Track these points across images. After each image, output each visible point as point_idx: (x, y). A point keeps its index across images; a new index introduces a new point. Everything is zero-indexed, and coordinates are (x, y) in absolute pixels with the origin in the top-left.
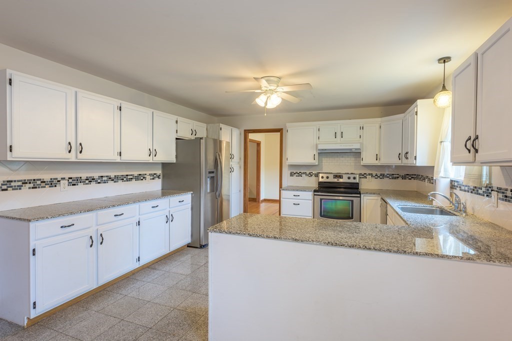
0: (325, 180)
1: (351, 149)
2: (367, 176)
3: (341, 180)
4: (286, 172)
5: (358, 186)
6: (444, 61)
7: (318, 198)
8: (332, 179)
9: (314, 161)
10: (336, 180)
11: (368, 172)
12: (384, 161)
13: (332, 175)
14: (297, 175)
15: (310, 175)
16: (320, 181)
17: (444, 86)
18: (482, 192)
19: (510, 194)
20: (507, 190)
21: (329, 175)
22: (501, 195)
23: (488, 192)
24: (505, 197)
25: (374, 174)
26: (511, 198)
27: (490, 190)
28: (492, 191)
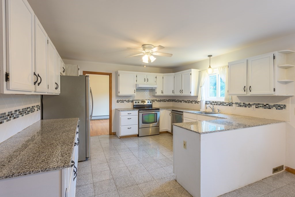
0: (137, 104)
1: (153, 88)
2: (155, 101)
3: (145, 104)
4: (114, 100)
5: (152, 106)
7: (141, 114)
8: (141, 103)
9: (135, 94)
10: (142, 104)
11: (155, 99)
12: (165, 94)
13: (141, 101)
14: (121, 102)
15: (128, 101)
16: (134, 104)
17: (210, 66)
18: (226, 104)
19: (243, 104)
20: (241, 103)
21: (138, 101)
22: (238, 105)
23: (230, 104)
24: (240, 105)
25: (157, 100)
26: (243, 105)
27: (231, 104)
28: (232, 104)
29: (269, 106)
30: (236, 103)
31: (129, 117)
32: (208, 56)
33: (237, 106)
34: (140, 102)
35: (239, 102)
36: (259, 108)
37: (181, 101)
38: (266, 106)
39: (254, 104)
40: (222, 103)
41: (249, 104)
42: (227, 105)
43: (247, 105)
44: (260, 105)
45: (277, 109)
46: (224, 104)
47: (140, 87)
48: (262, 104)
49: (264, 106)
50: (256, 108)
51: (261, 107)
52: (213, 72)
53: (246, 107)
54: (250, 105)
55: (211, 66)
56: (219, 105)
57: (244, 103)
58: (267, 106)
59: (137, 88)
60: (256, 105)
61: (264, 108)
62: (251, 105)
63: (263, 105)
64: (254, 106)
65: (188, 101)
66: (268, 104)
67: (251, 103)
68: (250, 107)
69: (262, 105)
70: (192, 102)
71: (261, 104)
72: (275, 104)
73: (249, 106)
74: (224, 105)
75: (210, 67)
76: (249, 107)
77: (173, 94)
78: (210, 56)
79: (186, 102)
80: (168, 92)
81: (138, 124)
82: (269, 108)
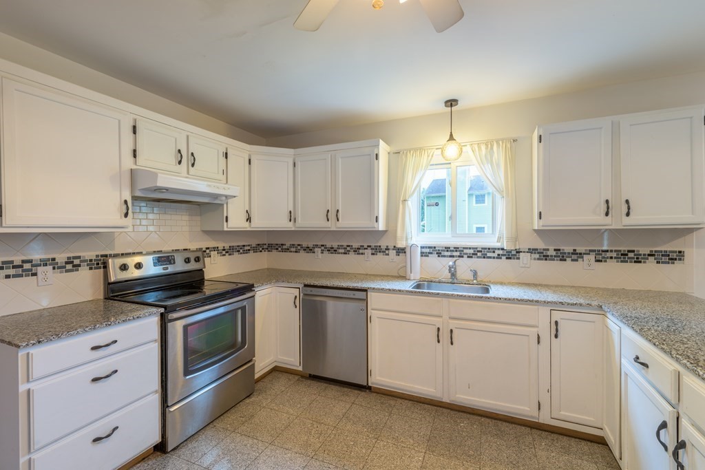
0: (131, 274)
2: (212, 253)
3: (172, 268)
5: (202, 275)
6: (451, 104)
9: (126, 222)
11: (212, 244)
12: (259, 223)
13: (153, 257)
15: (73, 264)
16: (113, 279)
17: (451, 135)
18: (495, 255)
19: (554, 253)
20: (548, 250)
21: (137, 259)
22: (537, 256)
23: (511, 255)
24: (544, 256)
25: (221, 248)
26: (555, 256)
27: (514, 253)
28: (517, 252)
29: (635, 255)
30: (531, 251)
31: (101, 368)
32: (446, 102)
33: (535, 259)
34: (147, 261)
35: (540, 245)
36: (606, 261)
37: (309, 250)
38: (627, 255)
39: (591, 251)
40: (478, 251)
41: (575, 252)
42: (499, 257)
43: (569, 253)
44: (609, 254)
45: (658, 262)
46: (489, 255)
47: (159, 189)
48: (616, 251)
49: (622, 255)
50: (598, 261)
51: (611, 258)
52: (461, 154)
53: (565, 260)
54: (577, 254)
55: (454, 137)
56: (468, 257)
57: (559, 250)
58: (631, 255)
59: (138, 194)
60: (596, 254)
61: (622, 262)
62: (581, 254)
63: (617, 255)
64: (592, 257)
65: (340, 247)
66: (633, 251)
67: (580, 249)
68: (577, 260)
69: (614, 255)
70: (361, 251)
71: (611, 251)
72: (654, 249)
73: (574, 257)
74: (490, 257)
75: (451, 138)
76: (572, 260)
77: (290, 226)
78: (451, 103)
79: (332, 250)
80: (272, 219)
81: (156, 384)
82: (635, 262)
